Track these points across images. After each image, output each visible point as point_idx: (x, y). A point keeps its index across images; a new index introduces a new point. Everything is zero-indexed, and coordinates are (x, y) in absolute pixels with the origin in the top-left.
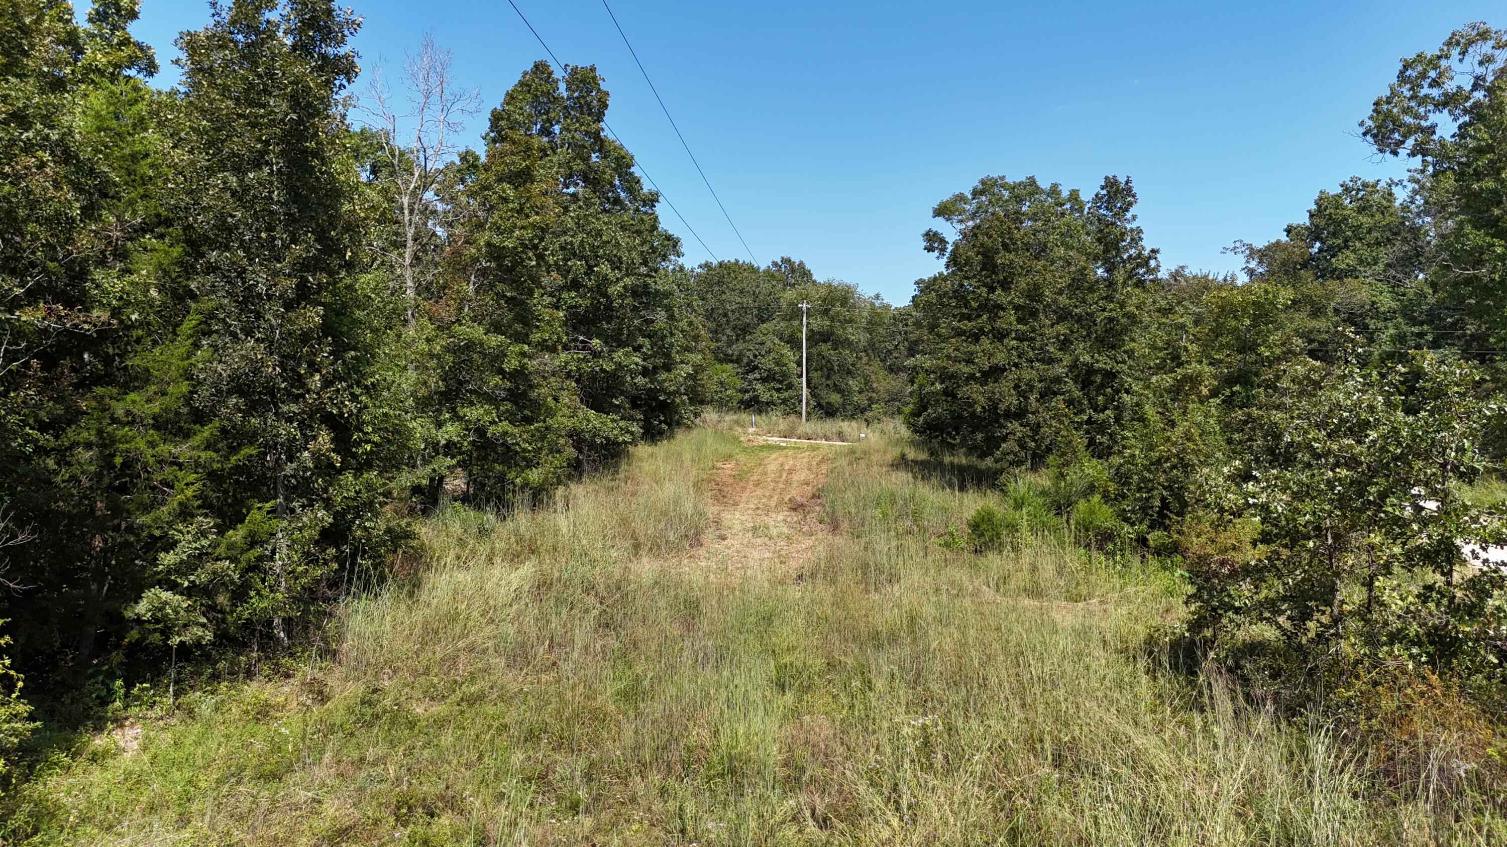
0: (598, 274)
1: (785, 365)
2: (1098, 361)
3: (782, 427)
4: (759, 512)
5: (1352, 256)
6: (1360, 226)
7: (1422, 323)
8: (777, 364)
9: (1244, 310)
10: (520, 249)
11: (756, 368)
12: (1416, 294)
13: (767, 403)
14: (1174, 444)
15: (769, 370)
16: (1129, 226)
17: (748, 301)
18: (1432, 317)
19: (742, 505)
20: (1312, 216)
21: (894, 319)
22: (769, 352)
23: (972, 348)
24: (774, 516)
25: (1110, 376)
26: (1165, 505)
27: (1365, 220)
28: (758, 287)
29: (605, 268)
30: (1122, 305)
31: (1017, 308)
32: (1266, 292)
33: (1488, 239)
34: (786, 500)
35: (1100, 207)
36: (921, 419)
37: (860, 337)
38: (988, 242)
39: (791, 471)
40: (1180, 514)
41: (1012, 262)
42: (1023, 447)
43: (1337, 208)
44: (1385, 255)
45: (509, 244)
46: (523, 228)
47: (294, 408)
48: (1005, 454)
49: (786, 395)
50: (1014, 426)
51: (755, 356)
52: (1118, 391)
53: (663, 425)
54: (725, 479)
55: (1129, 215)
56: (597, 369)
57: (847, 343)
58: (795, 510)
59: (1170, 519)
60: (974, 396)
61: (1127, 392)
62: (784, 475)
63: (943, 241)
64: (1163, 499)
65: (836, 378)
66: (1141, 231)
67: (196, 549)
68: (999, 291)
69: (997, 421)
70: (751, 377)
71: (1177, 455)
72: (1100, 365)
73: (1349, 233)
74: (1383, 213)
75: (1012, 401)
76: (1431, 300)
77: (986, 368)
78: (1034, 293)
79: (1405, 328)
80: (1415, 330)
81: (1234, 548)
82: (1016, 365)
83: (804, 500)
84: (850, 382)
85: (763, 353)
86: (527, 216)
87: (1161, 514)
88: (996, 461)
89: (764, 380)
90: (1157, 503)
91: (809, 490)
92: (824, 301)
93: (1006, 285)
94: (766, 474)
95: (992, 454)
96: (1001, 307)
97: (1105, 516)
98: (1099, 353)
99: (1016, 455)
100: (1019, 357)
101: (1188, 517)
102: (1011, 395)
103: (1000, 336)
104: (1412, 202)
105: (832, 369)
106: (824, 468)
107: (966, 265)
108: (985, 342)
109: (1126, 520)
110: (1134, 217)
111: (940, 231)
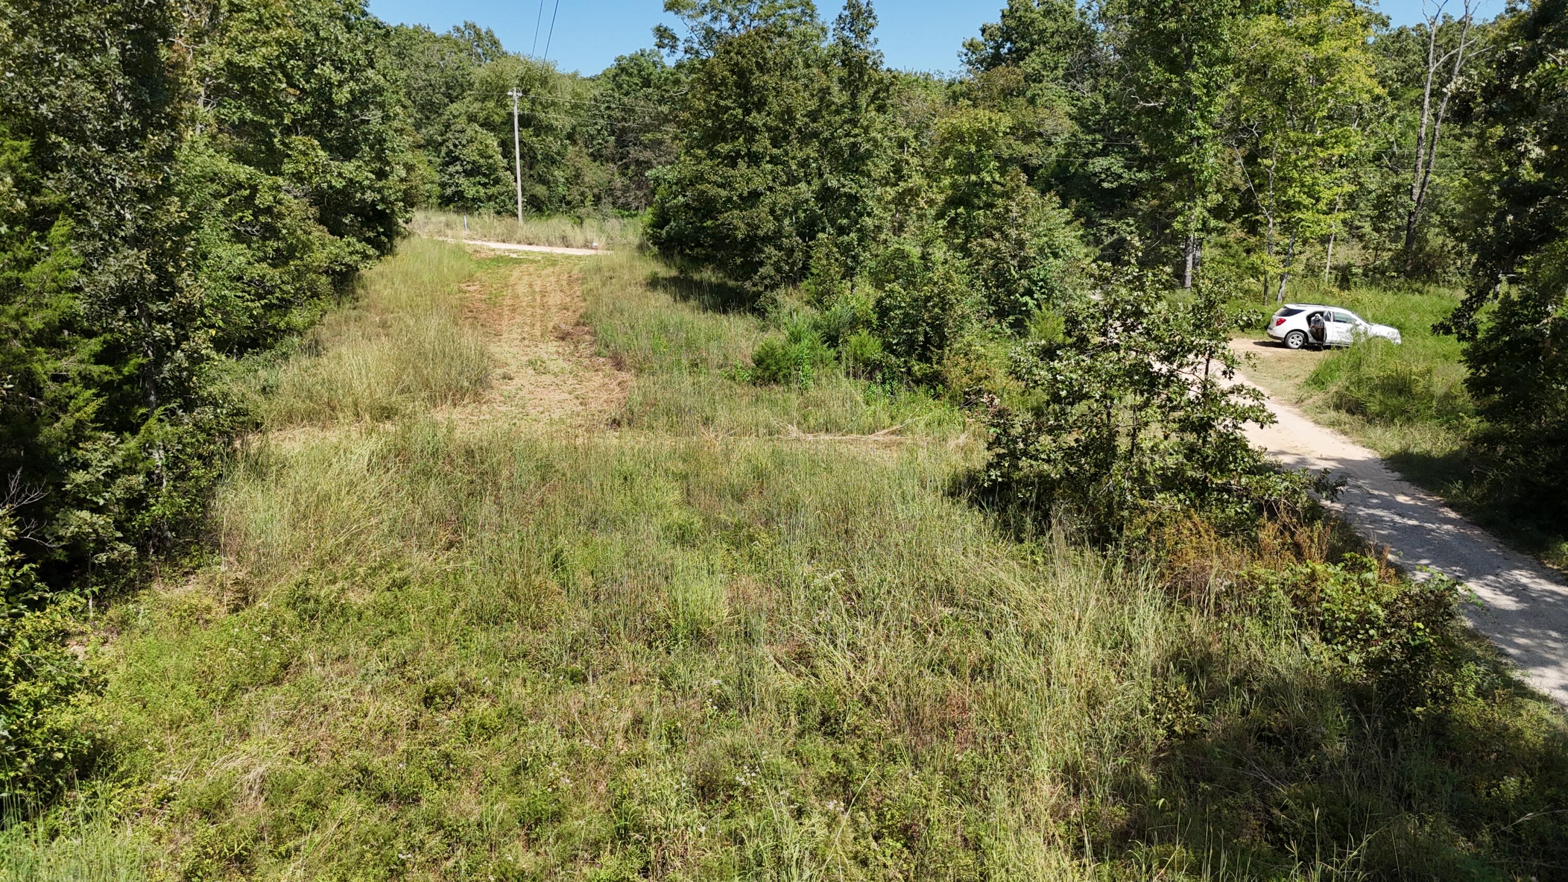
0: (319, 77)
1: (491, 157)
2: (844, 186)
3: (498, 230)
4: (526, 342)
5: (1038, 60)
6: (1045, 30)
7: (1094, 132)
8: (481, 155)
9: (971, 135)
10: (268, 70)
11: (457, 159)
12: (1092, 103)
13: (473, 200)
14: (935, 284)
15: (474, 162)
16: (870, 49)
17: (434, 76)
18: (1103, 127)
19: (505, 335)
20: (1003, 16)
21: (596, 100)
22: (470, 141)
23: (731, 172)
24: (543, 346)
25: (853, 199)
26: (928, 339)
27: (1050, 25)
28: (443, 59)
29: (326, 70)
30: (866, 130)
31: (769, 129)
32: (990, 120)
33: (1167, 75)
34: (550, 328)
35: (843, 29)
36: (664, 232)
37: (562, 121)
38: (743, 62)
39: (543, 294)
40: (940, 347)
41: (766, 82)
42: (778, 270)
43: (1026, 11)
44: (1065, 60)
45: (255, 62)
46: (265, 43)
47: (164, 308)
48: (763, 278)
49: (493, 190)
50: (769, 250)
51: (455, 146)
52: (861, 215)
53: (383, 238)
54: (477, 305)
55: (870, 38)
56: (325, 185)
57: (550, 129)
58: (563, 339)
59: (932, 352)
60: (735, 222)
61: (869, 215)
62: (538, 298)
63: (674, 38)
64: (926, 333)
65: (540, 168)
66: (882, 55)
67: (108, 466)
68: (754, 114)
69: (754, 245)
70: (451, 169)
71: (939, 295)
72: (847, 190)
73: (1035, 37)
74: (1064, 18)
75: (770, 226)
76: (1104, 110)
77: (745, 194)
78: (788, 115)
79: (1081, 136)
80: (1089, 138)
81: (986, 377)
82: (770, 189)
83: (569, 328)
84: (556, 173)
85: (464, 142)
86: (268, 28)
87: (924, 347)
88: (755, 285)
89: (468, 174)
90: (921, 338)
91: (571, 317)
92: (522, 79)
93: (760, 105)
94: (518, 297)
95: (751, 278)
96: (755, 130)
97: (873, 348)
98: (844, 176)
99: (771, 278)
100: (774, 181)
101: (947, 349)
102: (768, 221)
103: (754, 159)
104: (1089, 8)
105: (535, 157)
106: (578, 290)
107: (721, 84)
108: (742, 165)
109: (893, 352)
110: (876, 41)
111: (670, 27)
